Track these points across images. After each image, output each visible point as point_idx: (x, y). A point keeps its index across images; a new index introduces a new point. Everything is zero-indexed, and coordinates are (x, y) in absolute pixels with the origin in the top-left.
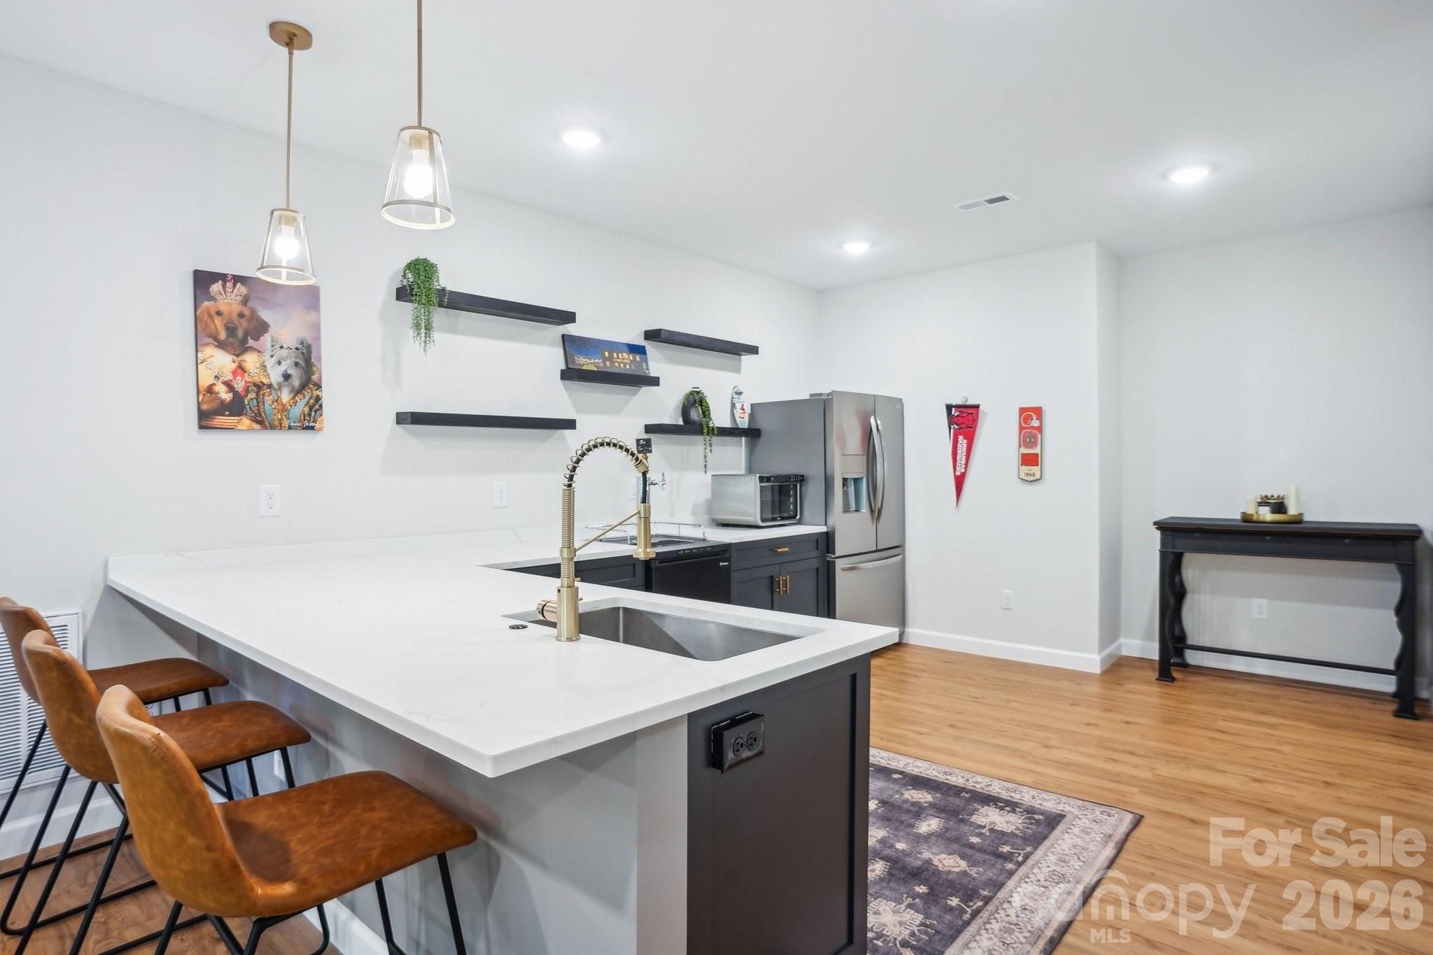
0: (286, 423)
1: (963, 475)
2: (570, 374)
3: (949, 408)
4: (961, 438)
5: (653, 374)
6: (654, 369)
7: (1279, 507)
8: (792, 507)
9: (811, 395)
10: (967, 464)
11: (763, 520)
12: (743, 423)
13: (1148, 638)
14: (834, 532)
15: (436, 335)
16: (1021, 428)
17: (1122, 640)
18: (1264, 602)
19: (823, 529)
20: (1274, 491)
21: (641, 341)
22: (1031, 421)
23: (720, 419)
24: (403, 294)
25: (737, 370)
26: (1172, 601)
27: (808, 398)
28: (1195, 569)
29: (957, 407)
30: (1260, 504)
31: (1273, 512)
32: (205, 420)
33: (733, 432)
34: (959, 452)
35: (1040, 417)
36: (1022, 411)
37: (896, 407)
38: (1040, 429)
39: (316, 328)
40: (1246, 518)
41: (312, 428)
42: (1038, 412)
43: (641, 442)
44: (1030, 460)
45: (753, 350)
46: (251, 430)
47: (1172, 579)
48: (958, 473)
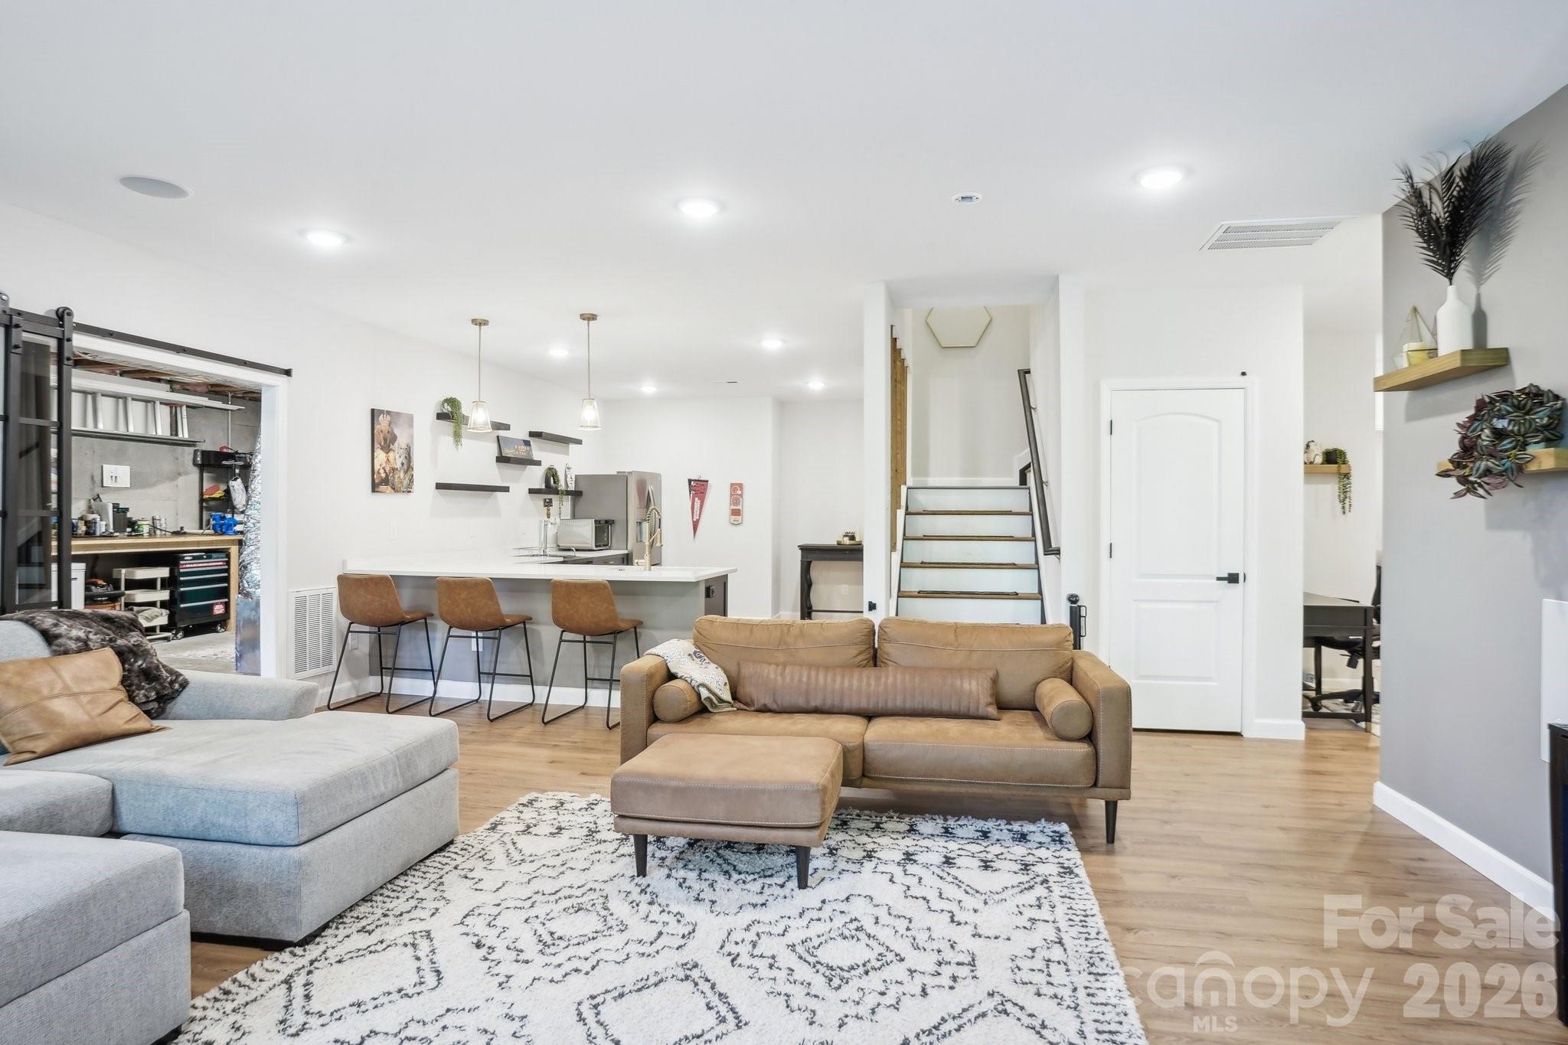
0: (402, 489)
1: (698, 521)
2: (502, 459)
3: (690, 481)
4: (697, 499)
5: (536, 458)
6: (536, 455)
7: (852, 538)
8: (606, 539)
9: (618, 472)
10: (700, 515)
11: (596, 546)
12: (572, 487)
13: (794, 610)
14: (632, 553)
15: (464, 441)
16: (731, 495)
17: (781, 613)
18: (846, 586)
19: (626, 552)
20: (850, 530)
21: (527, 438)
22: (736, 490)
23: (562, 486)
24: (441, 416)
25: (567, 453)
26: (806, 586)
27: (615, 473)
28: (818, 571)
29: (695, 480)
30: (845, 536)
31: (850, 540)
32: (374, 488)
33: (568, 493)
34: (696, 507)
35: (741, 489)
36: (732, 485)
37: (656, 478)
38: (741, 495)
39: (412, 437)
40: (839, 543)
41: (410, 492)
42: (741, 486)
43: (547, 501)
44: (736, 513)
45: (579, 442)
46: (391, 492)
47: (806, 577)
48: (695, 520)
